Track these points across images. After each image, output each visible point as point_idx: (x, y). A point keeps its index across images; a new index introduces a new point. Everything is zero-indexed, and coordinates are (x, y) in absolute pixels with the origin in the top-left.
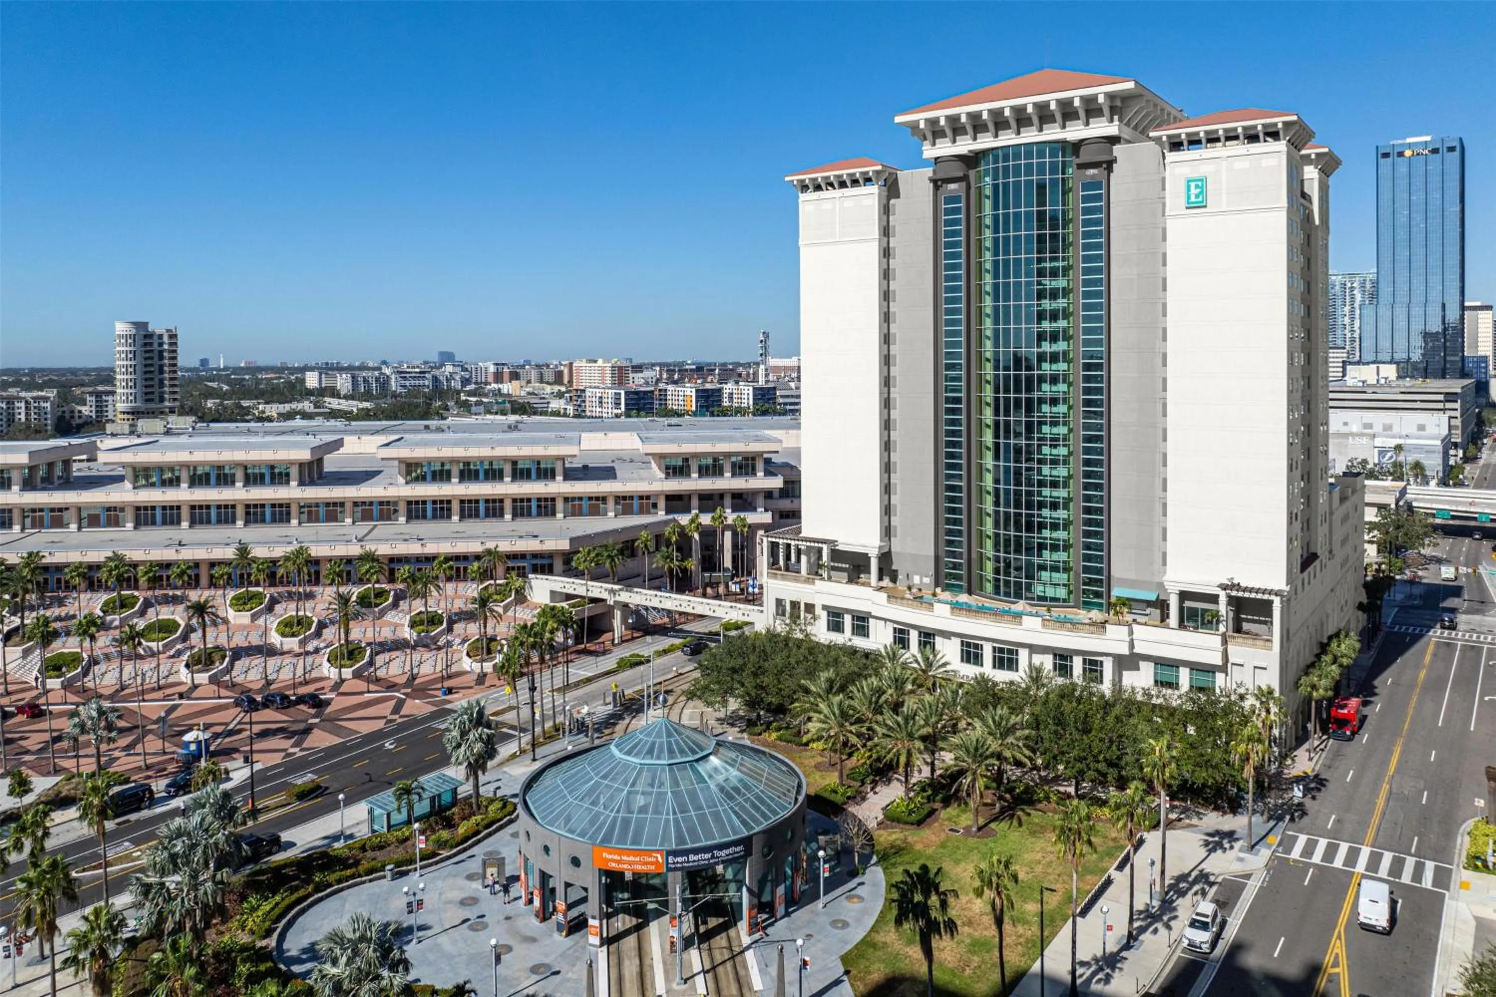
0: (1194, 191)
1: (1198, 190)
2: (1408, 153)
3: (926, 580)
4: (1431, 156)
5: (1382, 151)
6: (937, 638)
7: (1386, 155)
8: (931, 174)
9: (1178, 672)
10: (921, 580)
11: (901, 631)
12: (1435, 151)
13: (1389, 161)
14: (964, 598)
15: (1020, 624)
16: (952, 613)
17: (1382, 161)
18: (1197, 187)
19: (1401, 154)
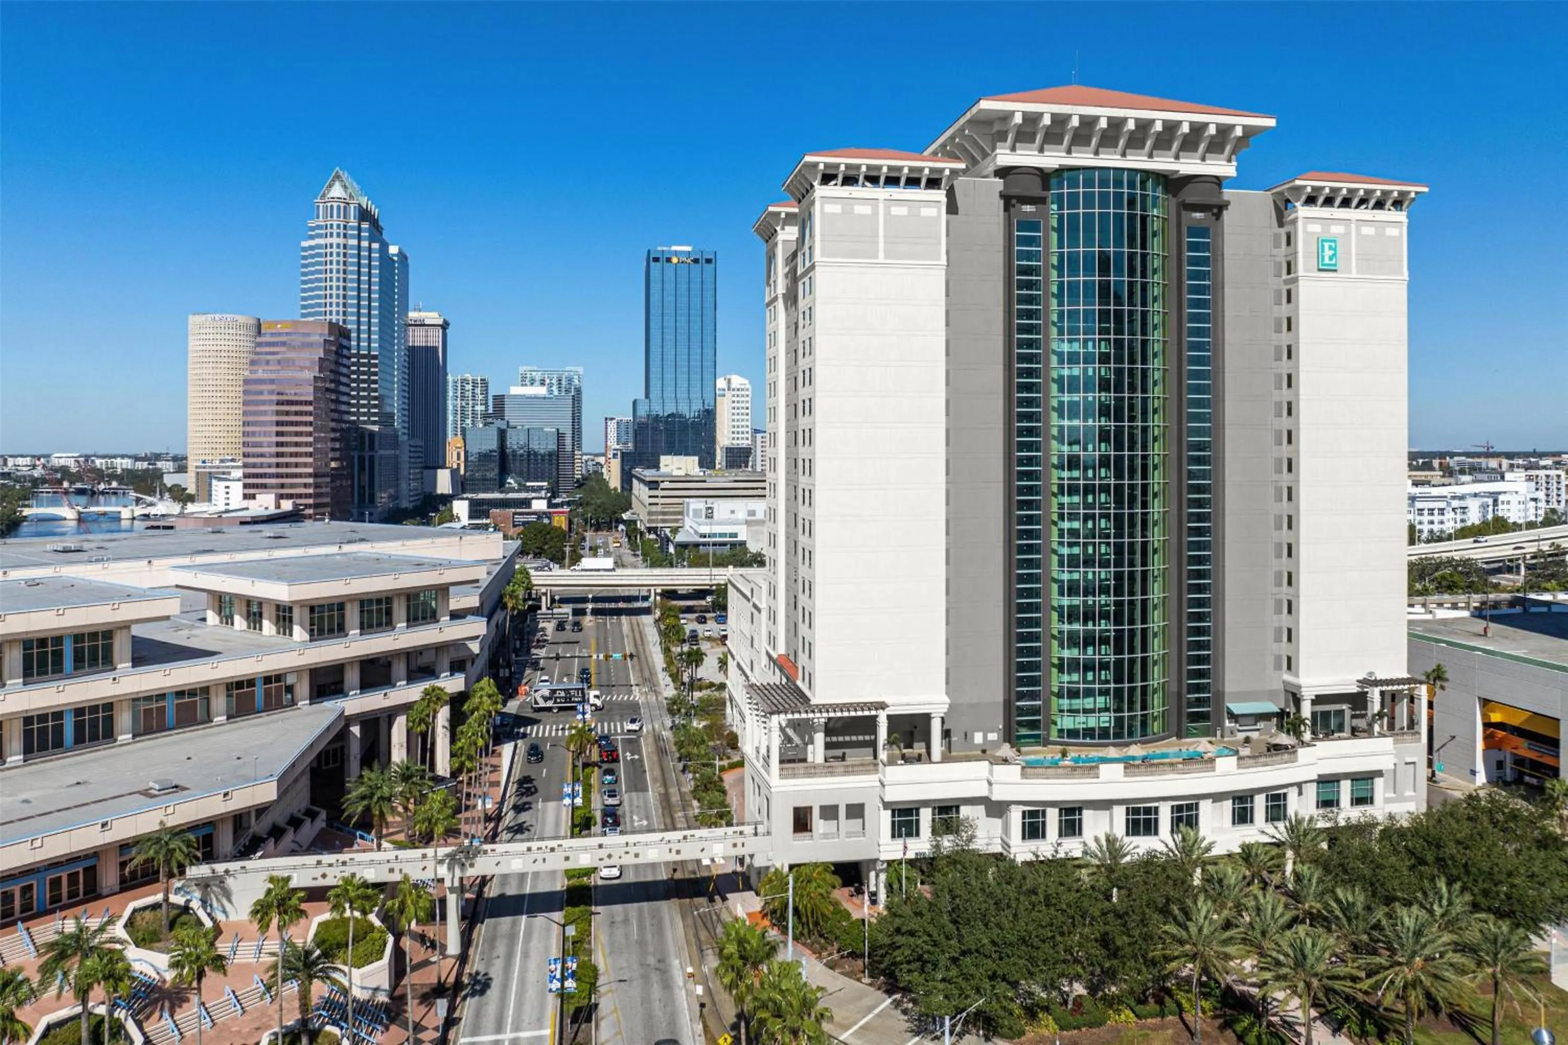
0: (1328, 253)
1: (1332, 252)
2: (675, 260)
3: (993, 736)
4: (693, 265)
5: (652, 256)
6: (1086, 813)
7: (656, 260)
8: (1001, 188)
9: (1339, 787)
10: (985, 737)
11: (1033, 814)
12: (696, 261)
13: (659, 265)
14: (1136, 750)
15: (1213, 769)
16: (1126, 774)
17: (652, 264)
18: (1330, 248)
19: (669, 260)
